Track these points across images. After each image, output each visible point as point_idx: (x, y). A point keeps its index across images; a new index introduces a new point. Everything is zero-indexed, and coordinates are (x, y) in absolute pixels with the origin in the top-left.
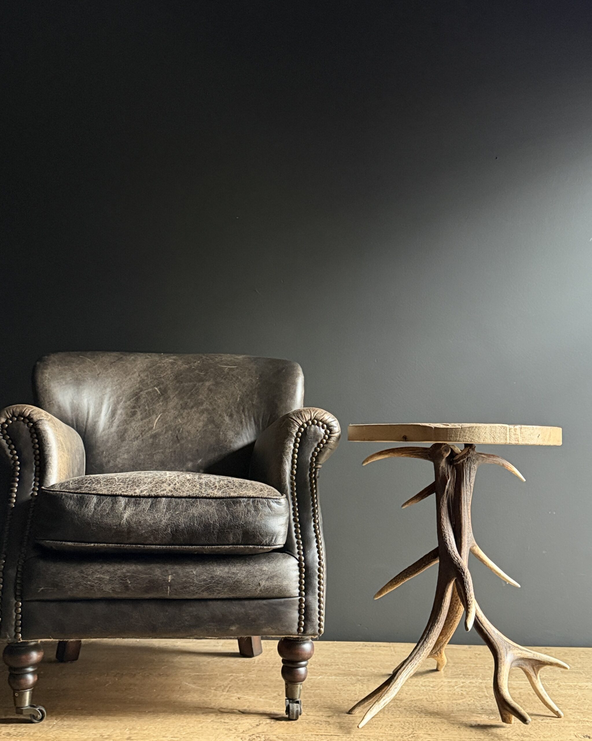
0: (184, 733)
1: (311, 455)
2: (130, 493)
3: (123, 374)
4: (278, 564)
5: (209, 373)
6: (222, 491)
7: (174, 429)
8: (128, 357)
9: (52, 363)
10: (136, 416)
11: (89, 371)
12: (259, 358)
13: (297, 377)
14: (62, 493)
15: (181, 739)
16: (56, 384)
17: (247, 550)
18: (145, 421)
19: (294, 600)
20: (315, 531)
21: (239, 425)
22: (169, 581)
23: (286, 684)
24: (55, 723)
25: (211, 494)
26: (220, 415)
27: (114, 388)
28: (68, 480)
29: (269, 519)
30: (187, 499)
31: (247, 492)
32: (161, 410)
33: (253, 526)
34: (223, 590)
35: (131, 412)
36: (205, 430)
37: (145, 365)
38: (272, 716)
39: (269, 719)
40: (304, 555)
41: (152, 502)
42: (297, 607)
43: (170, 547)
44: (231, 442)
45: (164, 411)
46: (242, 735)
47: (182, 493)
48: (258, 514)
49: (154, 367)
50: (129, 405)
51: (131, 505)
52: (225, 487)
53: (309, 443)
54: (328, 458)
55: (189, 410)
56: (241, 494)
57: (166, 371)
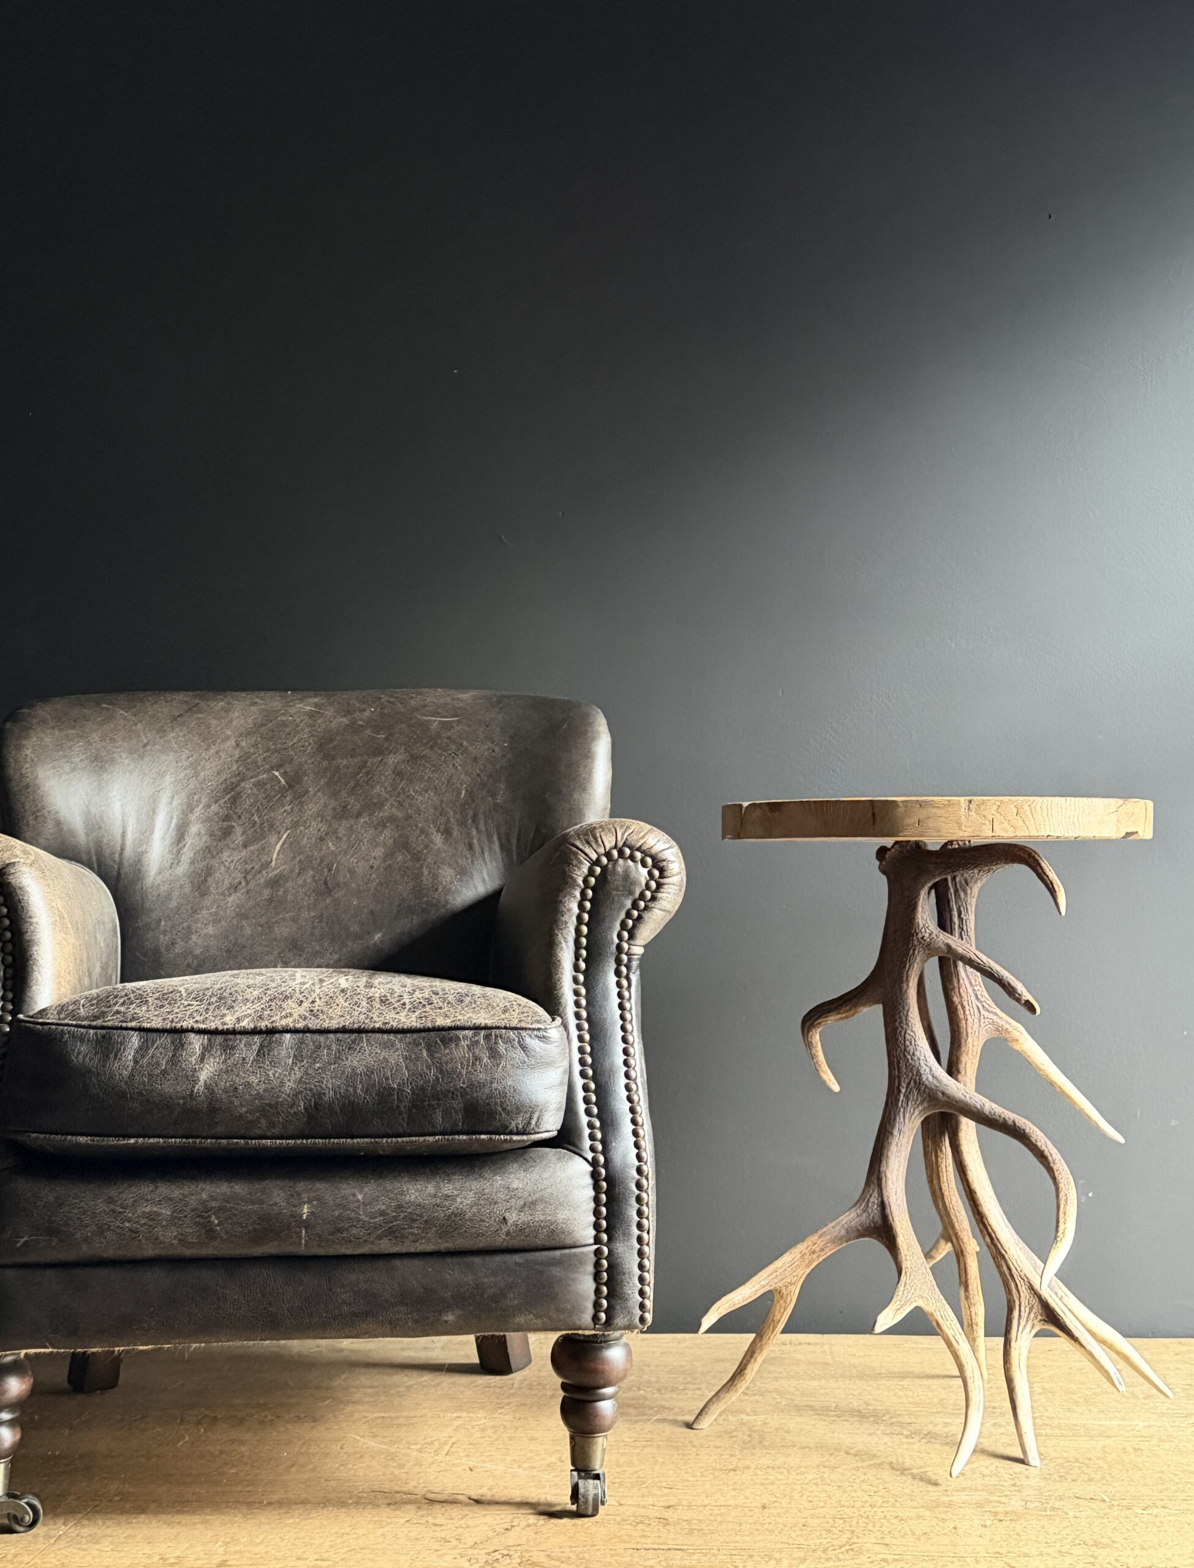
0: (345, 1550)
1: (618, 927)
2: (212, 1026)
3: (199, 741)
4: (546, 1175)
5: (397, 735)
6: (417, 1014)
7: (319, 865)
8: (212, 704)
9: (38, 723)
10: (233, 836)
11: (123, 739)
12: (510, 697)
13: (594, 739)
14: (61, 1027)
15: (336, 1563)
16: (50, 773)
17: (475, 1148)
18: (252, 848)
19: (582, 1253)
20: (630, 1099)
21: (468, 854)
22: (305, 1217)
23: (572, 1438)
24: (61, 1532)
25: (391, 1023)
26: (422, 831)
27: (182, 775)
28: (77, 996)
29: (524, 1075)
30: (338, 1035)
31: (474, 1016)
32: (288, 821)
33: (487, 1091)
34: (423, 1235)
35: (221, 829)
36: (390, 865)
37: (250, 720)
38: (541, 1508)
39: (534, 1514)
40: (605, 1152)
41: (261, 1044)
42: (590, 1268)
43: (305, 1141)
44: (447, 891)
45: (295, 825)
46: (471, 1551)
47: (327, 1022)
48: (498, 1065)
49: (270, 725)
50: (216, 814)
51: (216, 1052)
52: (424, 1005)
53: (613, 900)
54: (659, 931)
55: (352, 822)
56: (460, 1020)
57: (298, 732)
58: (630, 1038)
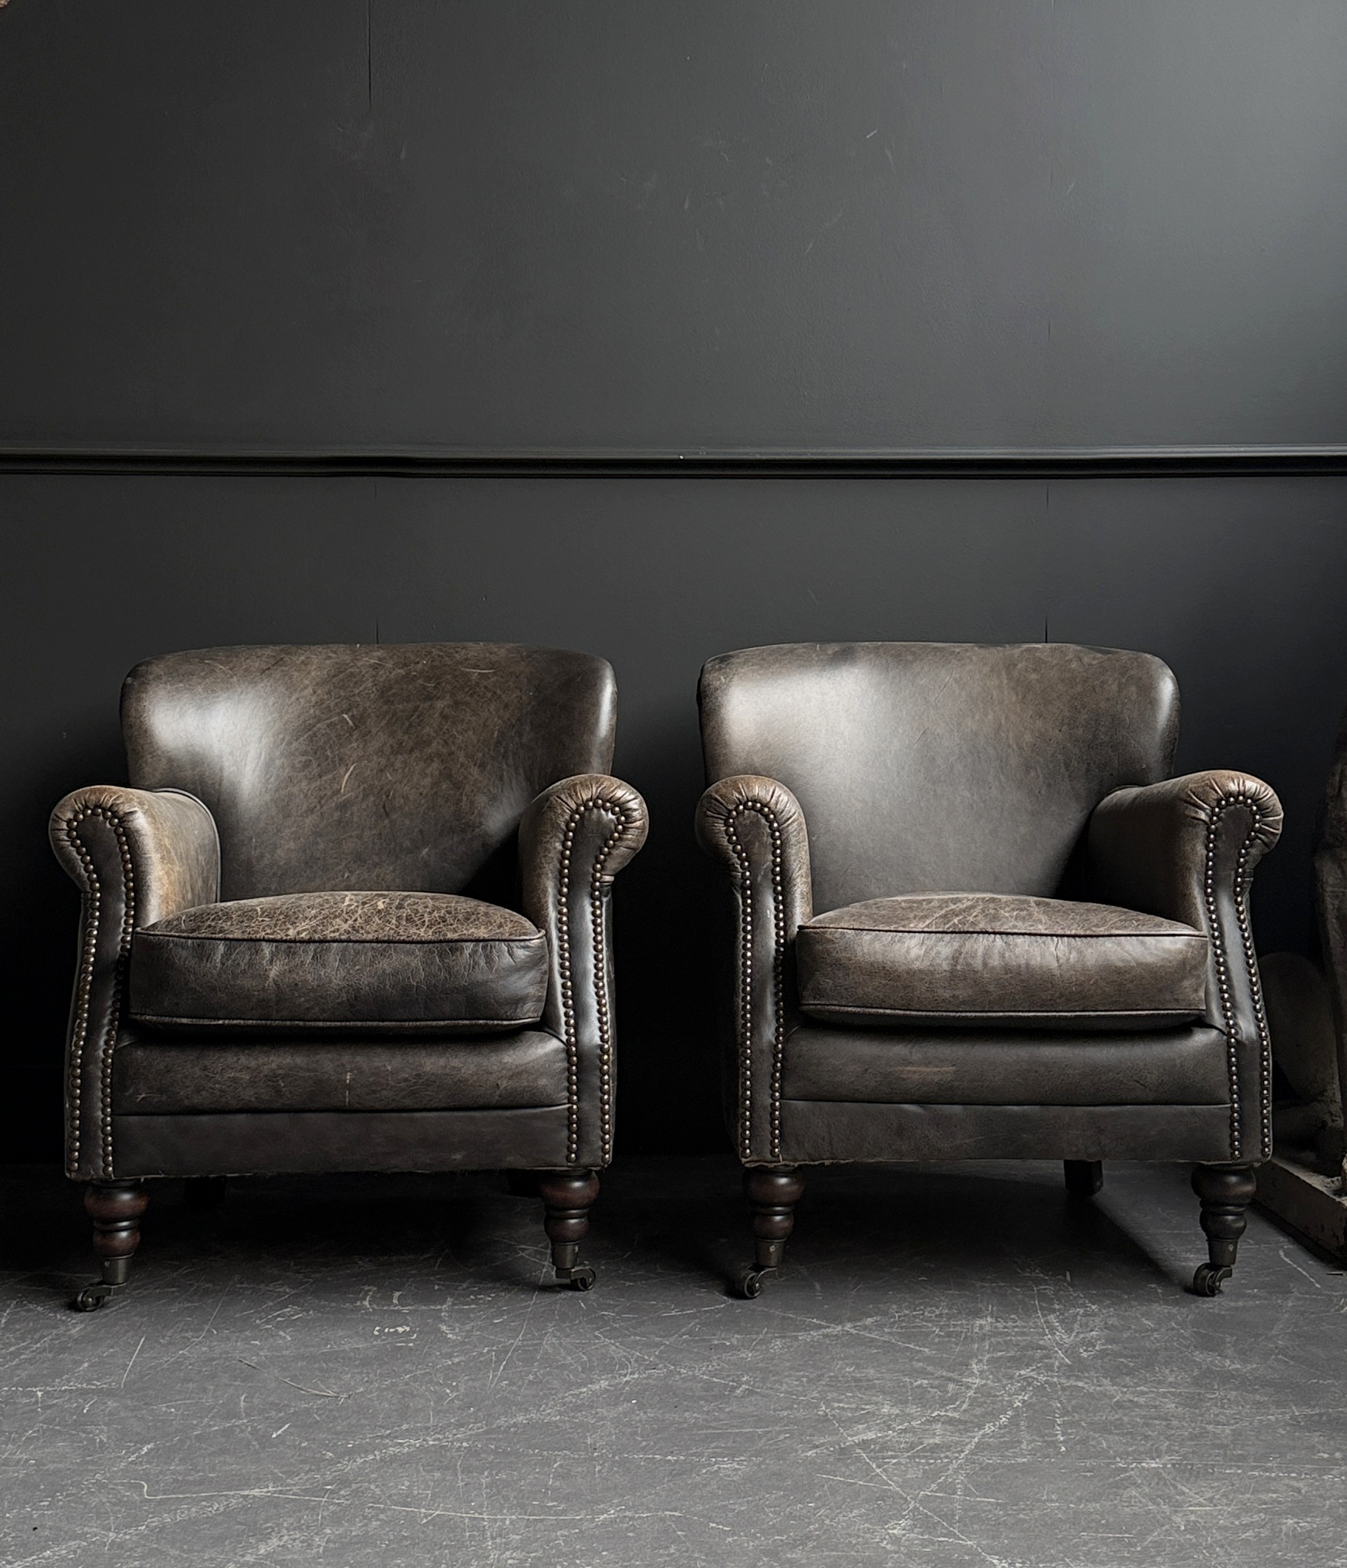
2: (279, 937)
3: (283, 690)
5: (444, 684)
6: (432, 930)
7: (379, 792)
8: (294, 658)
9: (153, 679)
11: (221, 690)
12: (537, 652)
13: (601, 688)
14: (167, 938)
18: (325, 778)
20: (597, 994)
21: (497, 782)
22: (348, 1081)
25: (413, 936)
26: (463, 765)
27: (269, 719)
28: (179, 914)
30: (373, 944)
32: (355, 756)
33: (484, 988)
35: (300, 762)
36: (436, 793)
37: (325, 672)
40: (576, 1035)
41: (315, 950)
43: (348, 1023)
44: (481, 815)
45: (360, 759)
47: (365, 934)
48: (492, 968)
49: (341, 676)
50: (297, 749)
51: (282, 955)
52: (439, 923)
55: (406, 756)
57: (364, 682)
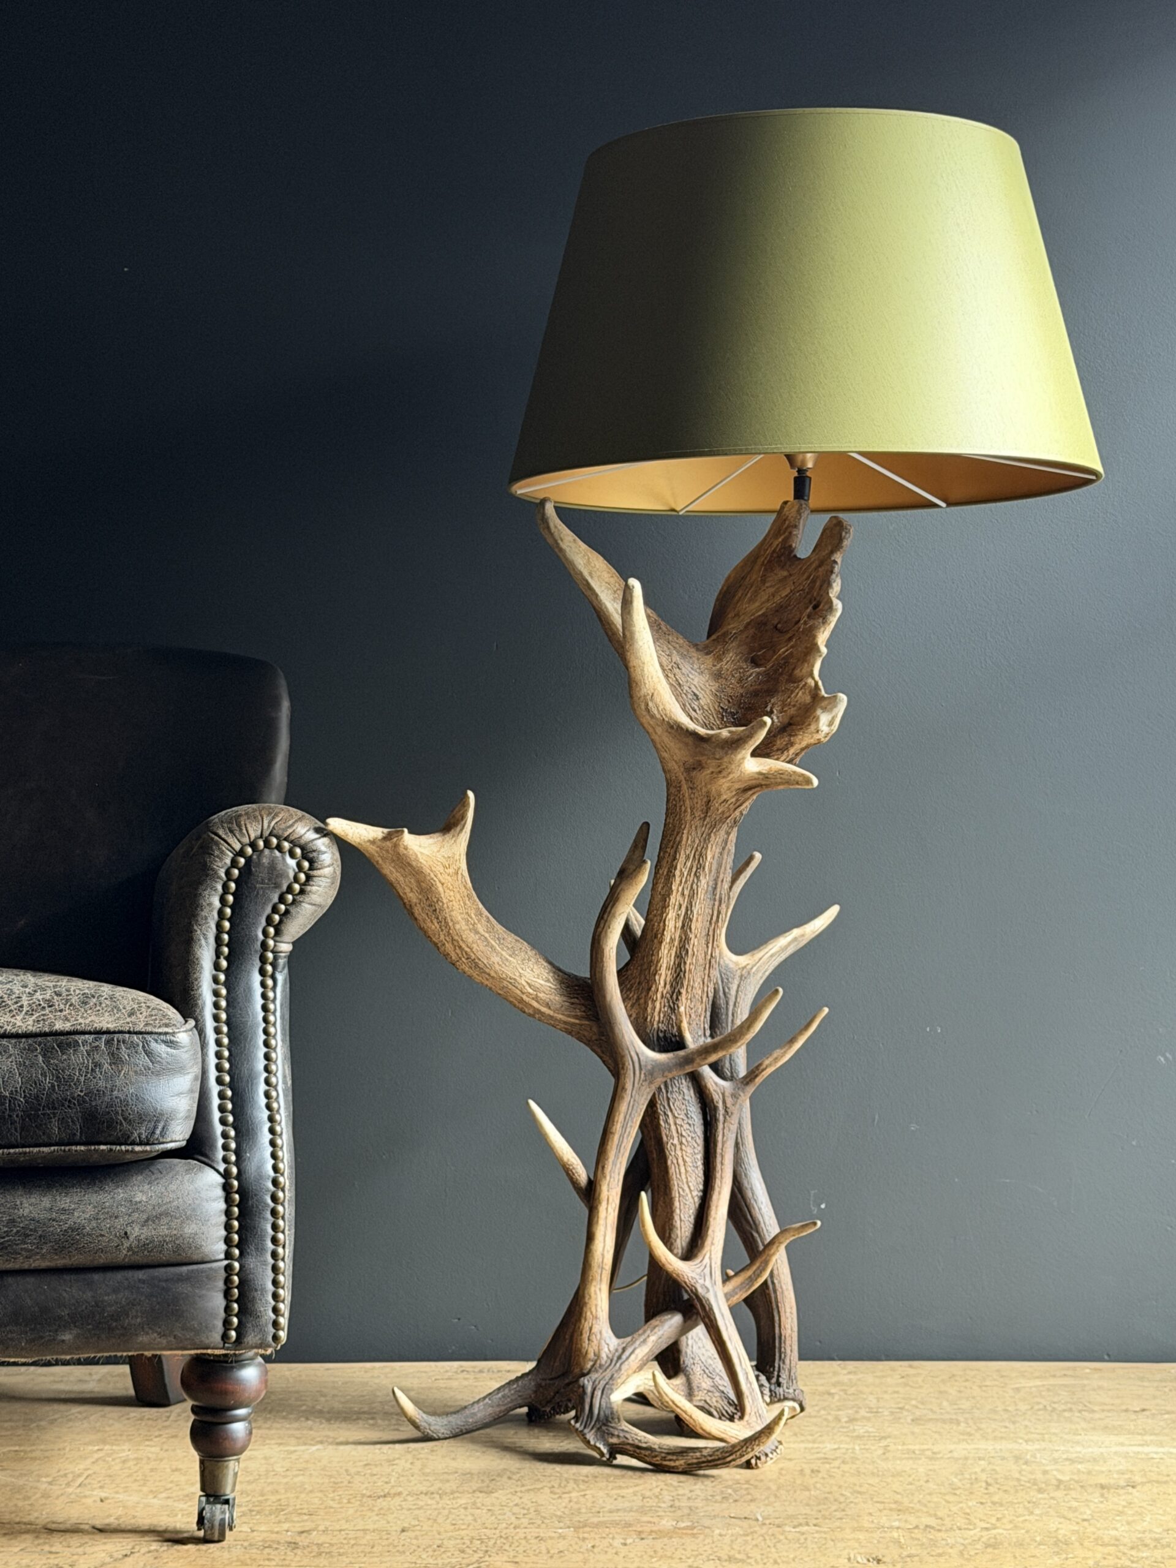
1: (263, 923)
4: (173, 1187)
17: (96, 1157)
19: (211, 1269)
23: (202, 1462)
29: (148, 1083)
34: (38, 1251)
38: (167, 1536)
39: (158, 1541)
42: (221, 1285)
53: (258, 893)
54: (309, 927)
56: (80, 1024)
58: (273, 1042)
